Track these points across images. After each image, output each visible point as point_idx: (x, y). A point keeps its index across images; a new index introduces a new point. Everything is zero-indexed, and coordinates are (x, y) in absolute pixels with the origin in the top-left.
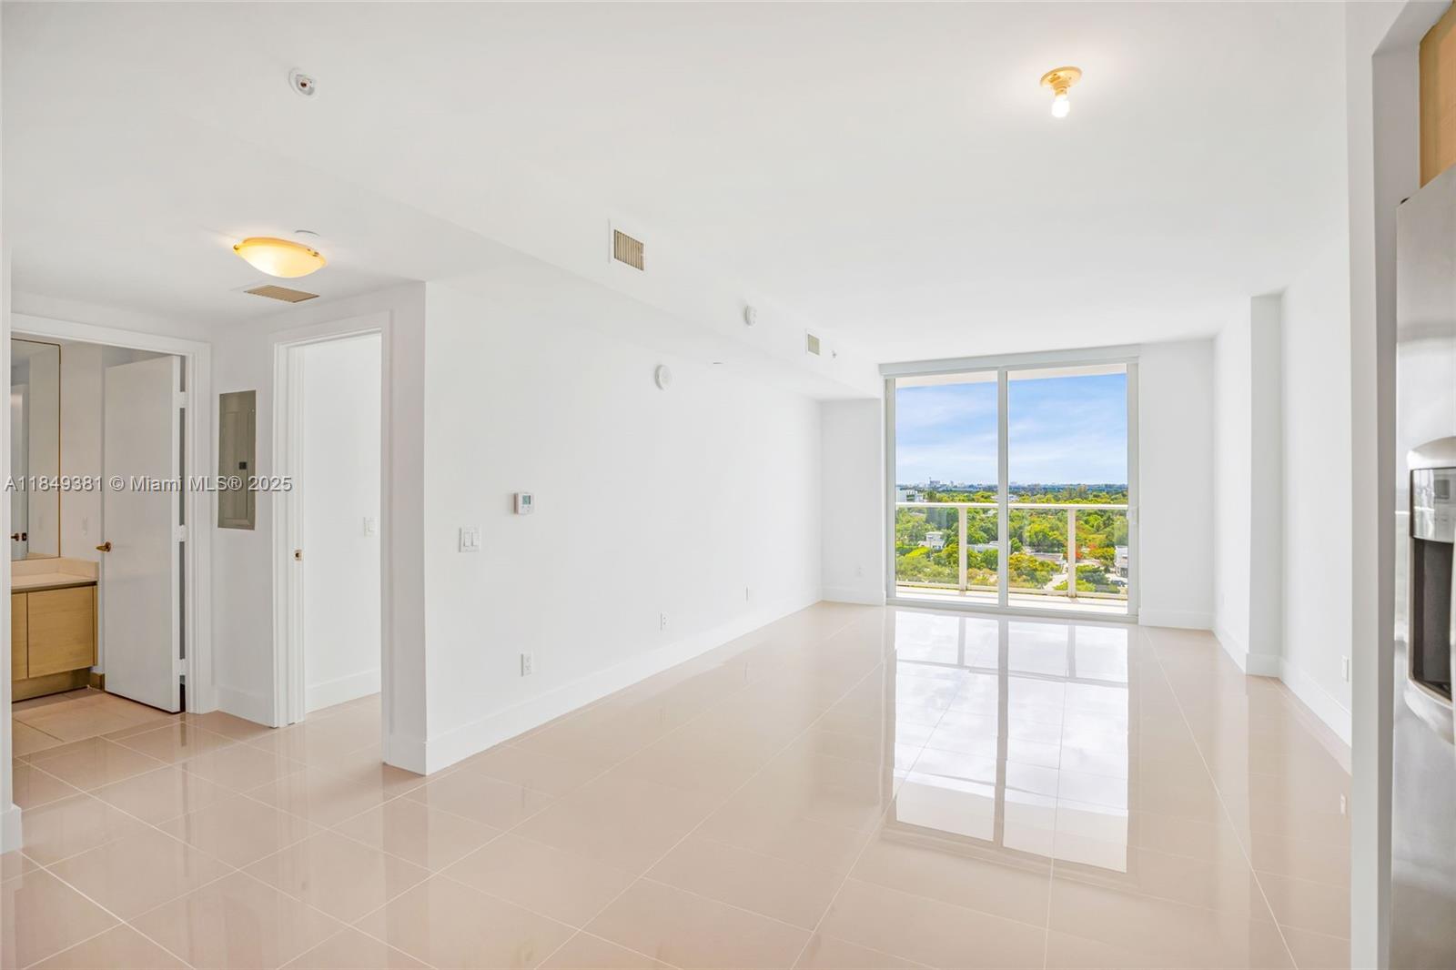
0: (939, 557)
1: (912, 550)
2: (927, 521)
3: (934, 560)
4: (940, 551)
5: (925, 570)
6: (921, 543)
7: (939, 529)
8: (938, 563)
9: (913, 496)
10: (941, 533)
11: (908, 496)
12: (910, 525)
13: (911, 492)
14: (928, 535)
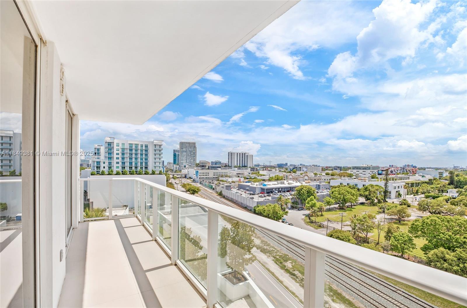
0: (454, 201)
1: (439, 197)
2: (449, 184)
3: (451, 202)
4: (455, 198)
5: (444, 206)
6: (444, 194)
7: (455, 188)
8: (453, 204)
9: (442, 173)
10: (457, 190)
11: (439, 173)
12: (439, 186)
13: (441, 171)
14: (449, 190)
